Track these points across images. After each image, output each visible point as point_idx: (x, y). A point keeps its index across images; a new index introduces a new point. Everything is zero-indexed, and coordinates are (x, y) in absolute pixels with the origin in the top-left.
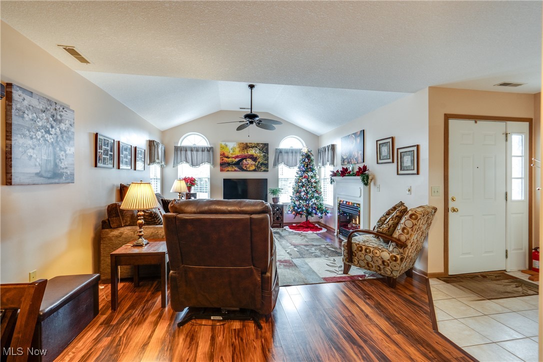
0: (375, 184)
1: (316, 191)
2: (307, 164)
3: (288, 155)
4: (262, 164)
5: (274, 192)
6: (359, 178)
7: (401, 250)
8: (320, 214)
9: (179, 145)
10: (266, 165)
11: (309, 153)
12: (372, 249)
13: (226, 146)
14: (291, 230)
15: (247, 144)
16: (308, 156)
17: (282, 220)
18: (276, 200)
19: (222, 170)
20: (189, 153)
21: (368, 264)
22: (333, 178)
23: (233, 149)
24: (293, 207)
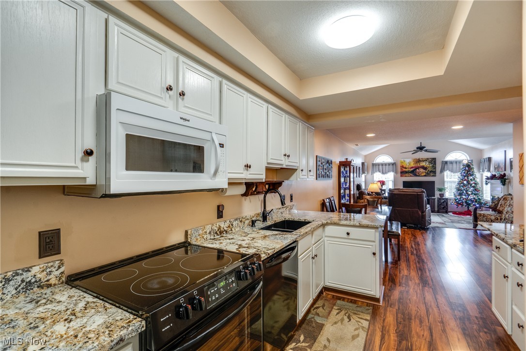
0: (510, 185)
1: (476, 190)
2: (468, 170)
3: (453, 165)
4: (431, 172)
5: (441, 190)
6: (500, 181)
7: (500, 215)
9: (375, 163)
10: (435, 172)
11: (470, 164)
13: (405, 161)
15: (419, 159)
16: (468, 166)
17: (447, 209)
18: (441, 195)
19: (401, 176)
20: (381, 167)
22: (487, 180)
23: (409, 163)
24: (455, 200)
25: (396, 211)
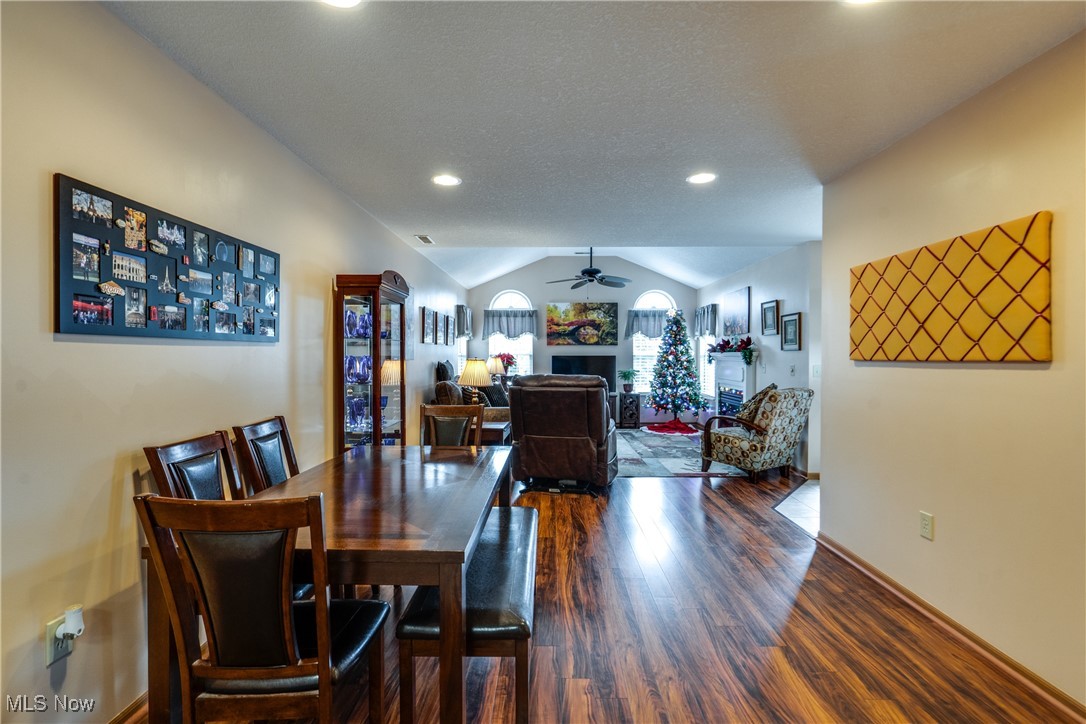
0: (760, 363)
1: (690, 375)
2: (676, 333)
3: (648, 321)
4: (608, 334)
5: (627, 375)
6: (739, 354)
7: (761, 438)
8: (693, 409)
9: (490, 309)
10: (615, 336)
11: (679, 318)
12: (731, 439)
13: (556, 308)
14: (650, 432)
15: (585, 304)
16: (677, 322)
17: (638, 418)
18: (628, 388)
19: (549, 344)
20: (504, 319)
21: (727, 456)
22: (712, 354)
23: (566, 313)
24: (654, 398)
25: (532, 444)
